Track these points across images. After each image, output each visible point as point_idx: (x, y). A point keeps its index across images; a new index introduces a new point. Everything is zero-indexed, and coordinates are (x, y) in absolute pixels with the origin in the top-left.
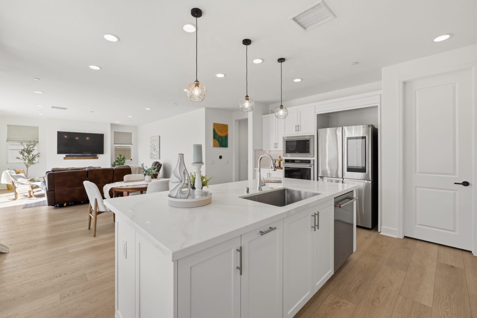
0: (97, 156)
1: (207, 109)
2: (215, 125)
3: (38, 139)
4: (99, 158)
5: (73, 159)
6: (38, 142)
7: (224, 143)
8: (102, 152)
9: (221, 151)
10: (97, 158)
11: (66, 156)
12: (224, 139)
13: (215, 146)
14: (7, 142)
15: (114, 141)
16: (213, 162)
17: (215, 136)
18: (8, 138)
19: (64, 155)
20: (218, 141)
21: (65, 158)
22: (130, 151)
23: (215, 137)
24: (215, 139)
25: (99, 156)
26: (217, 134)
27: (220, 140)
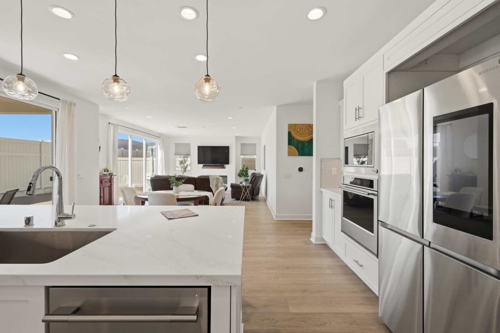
0: (224, 166)
1: (278, 106)
2: (290, 126)
3: (190, 153)
4: (226, 167)
5: (208, 168)
6: (190, 155)
7: (306, 150)
8: (228, 163)
9: (302, 161)
10: (225, 168)
11: (203, 166)
12: (306, 144)
13: (290, 154)
14: (175, 155)
15: (241, 152)
16: (289, 176)
17: (291, 140)
18: (175, 153)
19: (202, 165)
20: (297, 148)
21: (203, 168)
22: (255, 161)
23: (290, 143)
24: (291, 145)
25: (226, 166)
26: (294, 138)
27: (300, 145)
